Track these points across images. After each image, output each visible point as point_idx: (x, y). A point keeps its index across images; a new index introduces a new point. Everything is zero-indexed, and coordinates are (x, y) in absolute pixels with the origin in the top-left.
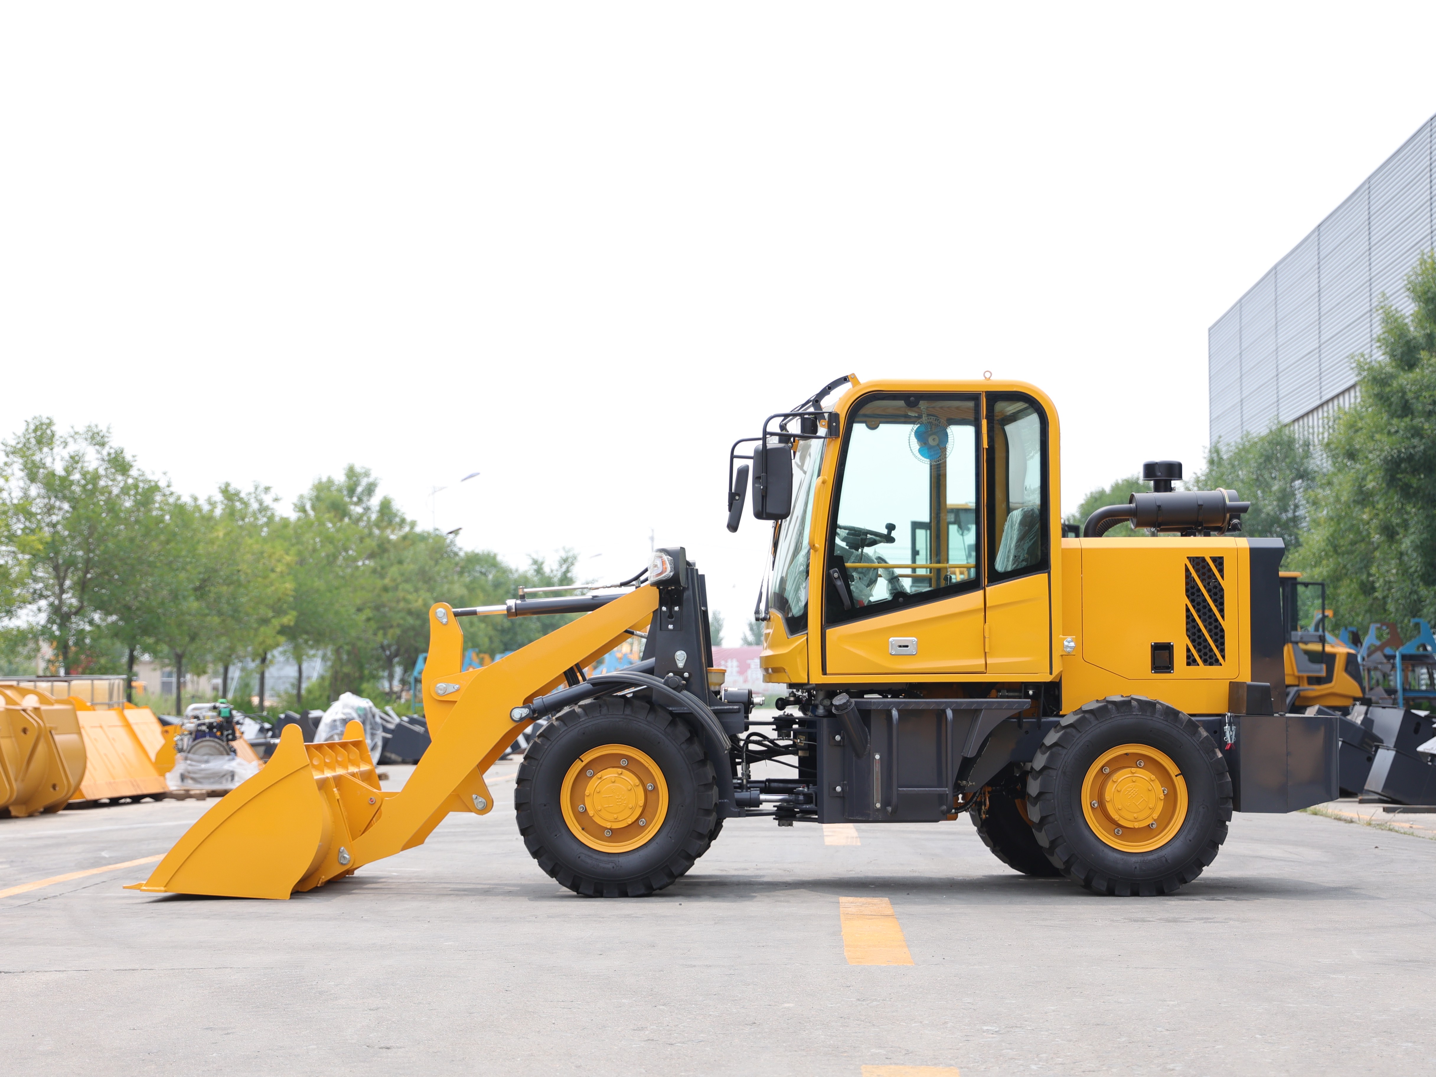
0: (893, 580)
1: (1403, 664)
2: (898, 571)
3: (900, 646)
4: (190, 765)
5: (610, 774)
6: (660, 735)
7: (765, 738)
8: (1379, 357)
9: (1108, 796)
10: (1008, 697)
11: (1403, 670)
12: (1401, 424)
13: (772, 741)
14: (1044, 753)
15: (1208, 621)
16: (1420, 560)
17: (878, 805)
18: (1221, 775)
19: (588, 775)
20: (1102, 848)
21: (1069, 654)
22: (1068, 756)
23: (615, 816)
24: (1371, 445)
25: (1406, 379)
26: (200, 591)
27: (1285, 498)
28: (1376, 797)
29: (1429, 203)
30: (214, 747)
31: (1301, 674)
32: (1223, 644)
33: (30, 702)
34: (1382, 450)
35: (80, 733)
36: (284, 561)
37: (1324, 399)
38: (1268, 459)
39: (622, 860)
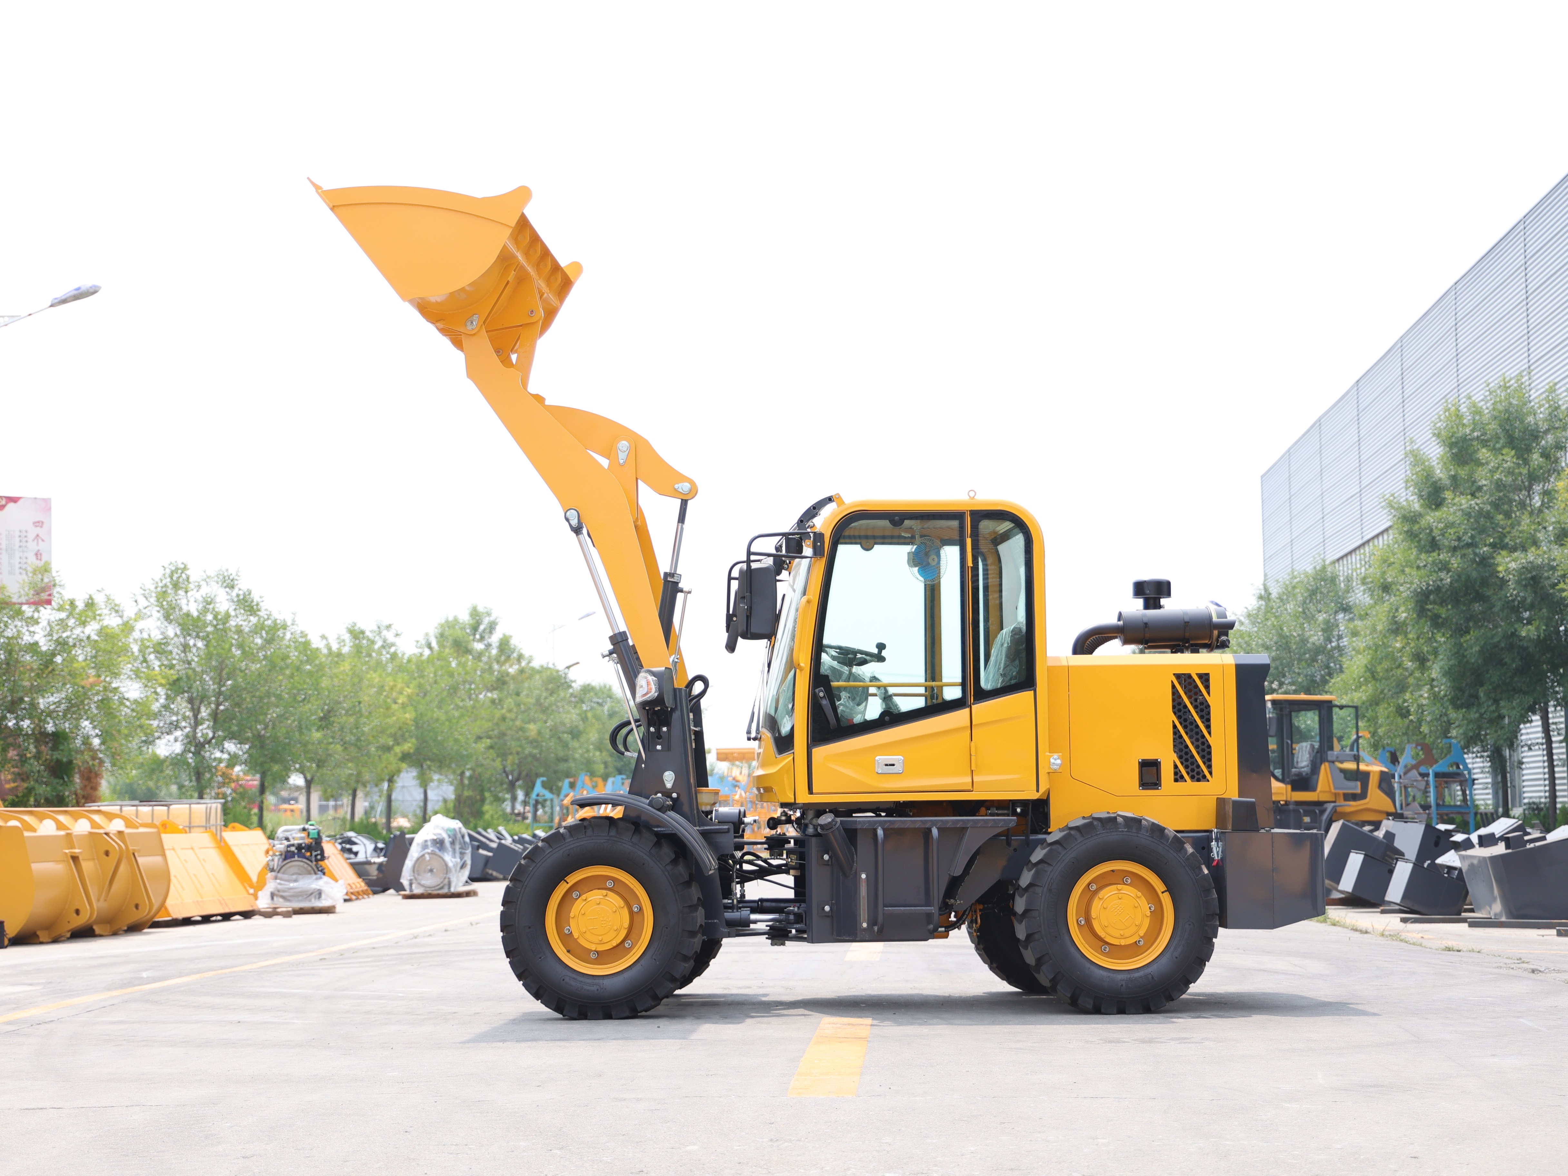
0: (887, 698)
1: (1436, 781)
2: (891, 691)
3: (886, 765)
4: (280, 884)
5: (595, 896)
6: (645, 857)
7: (758, 857)
8: (1411, 500)
9: (1094, 913)
10: (998, 815)
11: (1436, 787)
12: (1426, 558)
13: (765, 861)
14: (1030, 870)
15: (1195, 737)
16: (1449, 684)
17: (865, 925)
18: (1207, 891)
19: (574, 896)
20: (1088, 965)
21: (1055, 772)
22: (1054, 873)
23: (600, 938)
24: (1401, 579)
25: (1431, 518)
26: (325, 721)
27: (1329, 628)
28: (1397, 907)
29: (1455, 359)
30: (303, 867)
31: (1337, 791)
32: (1210, 760)
33: (117, 825)
34: (1411, 583)
35: (164, 855)
36: (405, 693)
37: (1365, 539)
38: (1313, 593)
39: (606, 982)
